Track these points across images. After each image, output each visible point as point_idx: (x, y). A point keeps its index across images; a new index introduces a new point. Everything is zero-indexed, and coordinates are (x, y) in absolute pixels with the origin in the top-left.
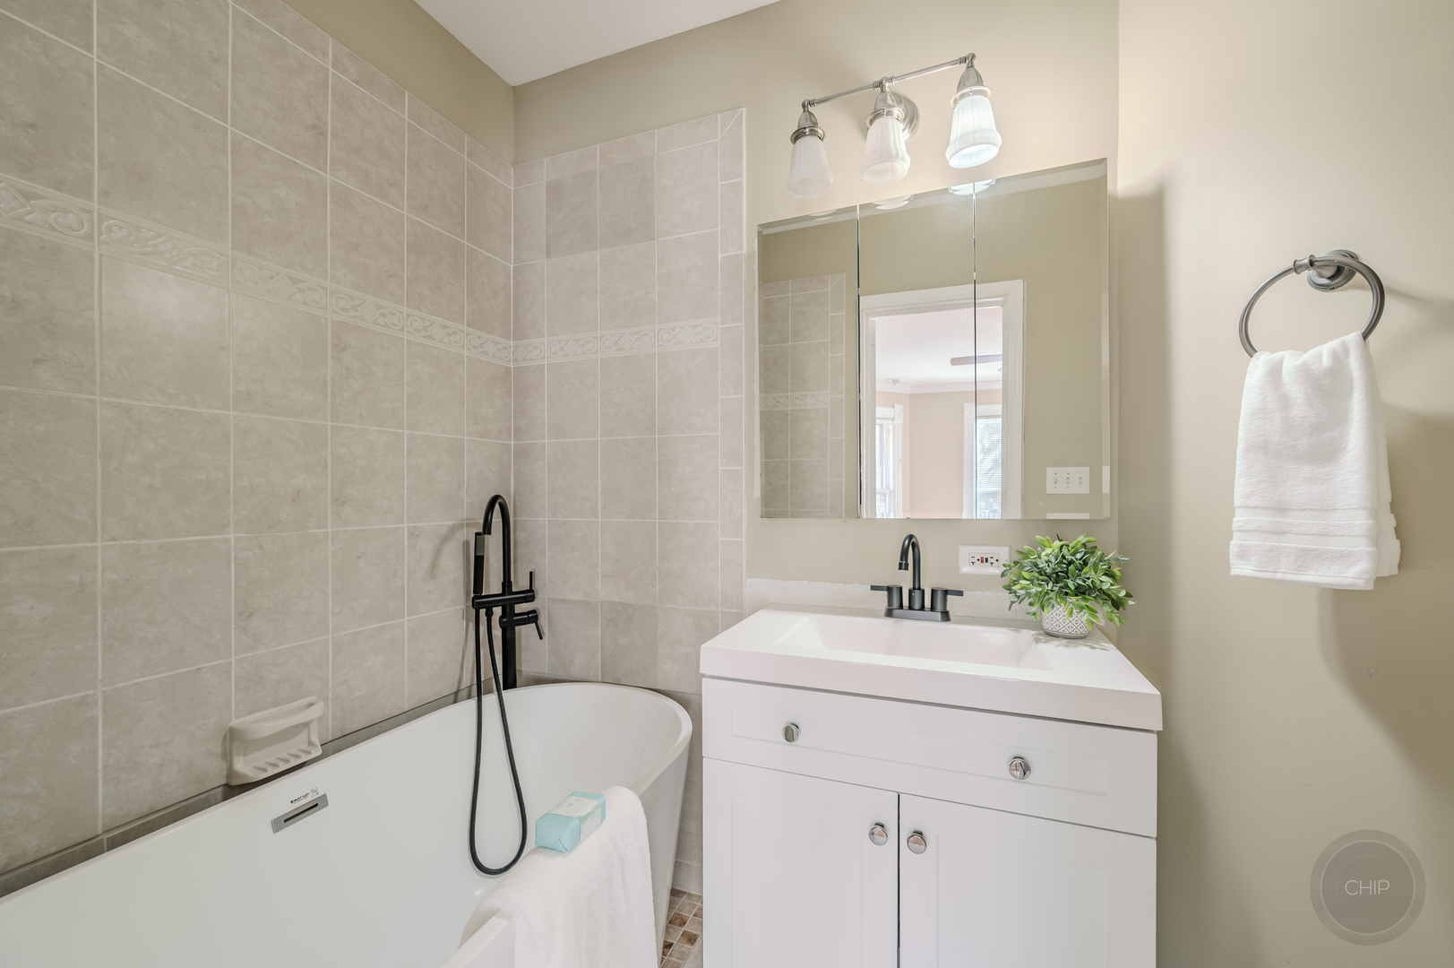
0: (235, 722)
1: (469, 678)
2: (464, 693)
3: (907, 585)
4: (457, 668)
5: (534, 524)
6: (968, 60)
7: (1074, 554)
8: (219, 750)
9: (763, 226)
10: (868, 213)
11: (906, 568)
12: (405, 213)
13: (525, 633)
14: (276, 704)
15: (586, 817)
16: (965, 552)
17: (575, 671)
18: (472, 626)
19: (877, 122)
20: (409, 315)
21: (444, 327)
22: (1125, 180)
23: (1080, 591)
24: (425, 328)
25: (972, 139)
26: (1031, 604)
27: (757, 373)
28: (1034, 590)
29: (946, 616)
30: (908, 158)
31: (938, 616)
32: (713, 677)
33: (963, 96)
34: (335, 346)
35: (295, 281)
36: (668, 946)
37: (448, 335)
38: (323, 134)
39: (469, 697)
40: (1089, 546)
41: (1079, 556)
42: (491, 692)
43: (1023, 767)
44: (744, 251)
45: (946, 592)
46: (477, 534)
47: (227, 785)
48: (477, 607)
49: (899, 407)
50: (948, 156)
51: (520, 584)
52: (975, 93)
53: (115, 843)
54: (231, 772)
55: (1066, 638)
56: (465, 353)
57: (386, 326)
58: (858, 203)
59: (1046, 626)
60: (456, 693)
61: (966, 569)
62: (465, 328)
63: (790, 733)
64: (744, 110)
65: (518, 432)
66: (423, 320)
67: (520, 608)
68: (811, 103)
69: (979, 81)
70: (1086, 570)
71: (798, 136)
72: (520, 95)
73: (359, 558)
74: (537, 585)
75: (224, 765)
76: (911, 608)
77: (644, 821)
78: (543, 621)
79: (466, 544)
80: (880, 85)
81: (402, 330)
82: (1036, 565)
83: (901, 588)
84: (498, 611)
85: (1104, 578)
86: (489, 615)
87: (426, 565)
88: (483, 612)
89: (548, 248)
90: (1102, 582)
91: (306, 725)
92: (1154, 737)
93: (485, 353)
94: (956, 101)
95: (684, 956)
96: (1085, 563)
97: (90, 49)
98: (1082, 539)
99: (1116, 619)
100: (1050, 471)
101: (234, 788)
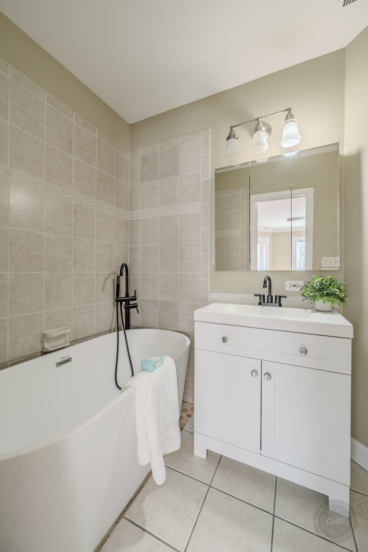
0: (44, 332)
1: (114, 325)
2: (113, 330)
3: (266, 294)
4: (111, 322)
5: (136, 274)
6: (289, 110)
7: (326, 282)
8: (40, 340)
9: (216, 170)
10: (254, 164)
11: (266, 287)
12: (96, 168)
13: (133, 311)
14: (56, 327)
15: (157, 361)
16: (288, 283)
17: (150, 325)
18: (115, 308)
19: (256, 132)
20: (97, 202)
21: (108, 206)
22: (346, 150)
23: (327, 295)
24: (102, 207)
25: (291, 137)
26: (311, 300)
27: (214, 223)
28: (311, 294)
29: (280, 305)
30: (267, 145)
31: (278, 305)
32: (198, 321)
33: (287, 122)
34: (74, 212)
35: (63, 191)
36: (181, 418)
37: (109, 209)
38: (72, 143)
39: (114, 331)
40: (332, 280)
41: (328, 283)
42: (121, 330)
43: (304, 351)
44: (210, 178)
45: (280, 297)
46: (117, 276)
47: (42, 352)
48: (117, 301)
49: (268, 238)
50: (281, 143)
51: (131, 294)
52: (291, 121)
53: (11, 365)
54: (43, 348)
55: (323, 312)
56: (114, 215)
57: (90, 206)
58: (250, 161)
59: (316, 308)
60: (110, 330)
61: (288, 289)
62: (114, 207)
63: (224, 340)
64: (210, 129)
65: (131, 243)
66: (101, 204)
67: (132, 302)
68: (233, 127)
69: (293, 117)
70: (330, 287)
71: (229, 138)
72: (133, 127)
73: (81, 282)
74: (136, 295)
75: (41, 345)
76: (268, 302)
77: (175, 367)
78: (139, 307)
79: (114, 280)
80: (258, 119)
81: (95, 207)
82: (312, 286)
83: (264, 296)
84: (124, 303)
85: (337, 290)
86: (121, 304)
87: (101, 286)
88: (119, 303)
89: (141, 179)
90: (336, 291)
91: (64, 335)
92: (351, 340)
93: (120, 215)
94: (284, 124)
95: (187, 421)
96: (330, 285)
97: (8, 120)
98: (329, 277)
99: (341, 305)
100: (324, 259)
101: (44, 353)
